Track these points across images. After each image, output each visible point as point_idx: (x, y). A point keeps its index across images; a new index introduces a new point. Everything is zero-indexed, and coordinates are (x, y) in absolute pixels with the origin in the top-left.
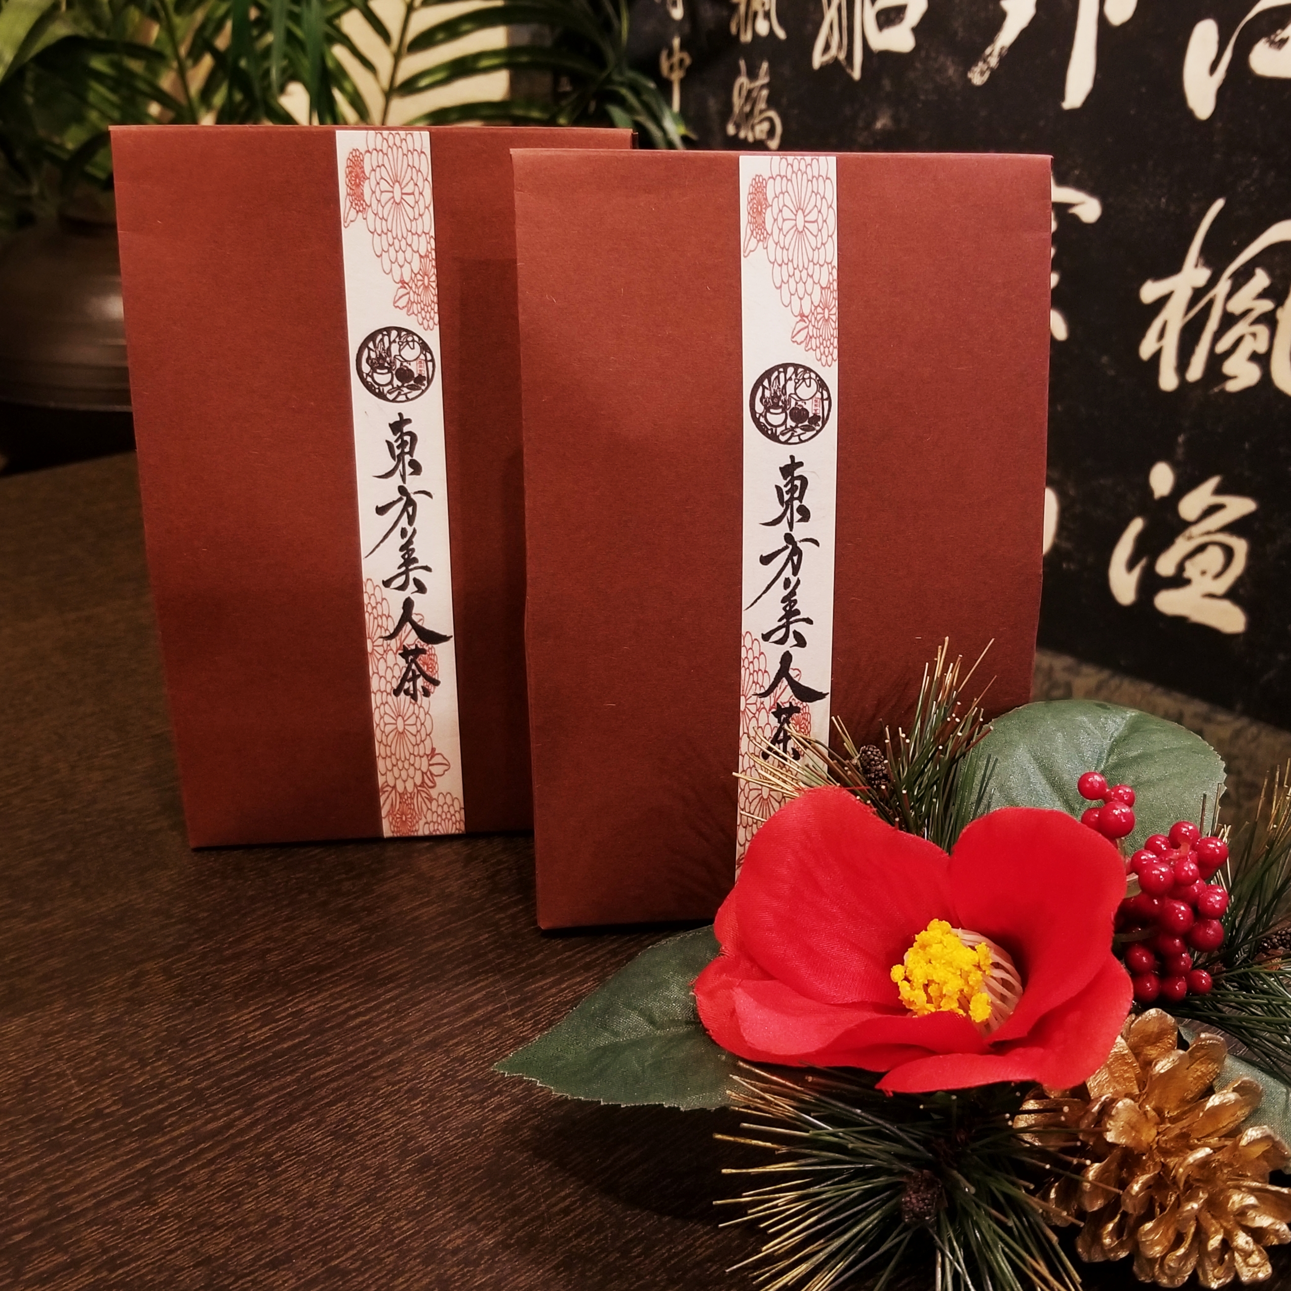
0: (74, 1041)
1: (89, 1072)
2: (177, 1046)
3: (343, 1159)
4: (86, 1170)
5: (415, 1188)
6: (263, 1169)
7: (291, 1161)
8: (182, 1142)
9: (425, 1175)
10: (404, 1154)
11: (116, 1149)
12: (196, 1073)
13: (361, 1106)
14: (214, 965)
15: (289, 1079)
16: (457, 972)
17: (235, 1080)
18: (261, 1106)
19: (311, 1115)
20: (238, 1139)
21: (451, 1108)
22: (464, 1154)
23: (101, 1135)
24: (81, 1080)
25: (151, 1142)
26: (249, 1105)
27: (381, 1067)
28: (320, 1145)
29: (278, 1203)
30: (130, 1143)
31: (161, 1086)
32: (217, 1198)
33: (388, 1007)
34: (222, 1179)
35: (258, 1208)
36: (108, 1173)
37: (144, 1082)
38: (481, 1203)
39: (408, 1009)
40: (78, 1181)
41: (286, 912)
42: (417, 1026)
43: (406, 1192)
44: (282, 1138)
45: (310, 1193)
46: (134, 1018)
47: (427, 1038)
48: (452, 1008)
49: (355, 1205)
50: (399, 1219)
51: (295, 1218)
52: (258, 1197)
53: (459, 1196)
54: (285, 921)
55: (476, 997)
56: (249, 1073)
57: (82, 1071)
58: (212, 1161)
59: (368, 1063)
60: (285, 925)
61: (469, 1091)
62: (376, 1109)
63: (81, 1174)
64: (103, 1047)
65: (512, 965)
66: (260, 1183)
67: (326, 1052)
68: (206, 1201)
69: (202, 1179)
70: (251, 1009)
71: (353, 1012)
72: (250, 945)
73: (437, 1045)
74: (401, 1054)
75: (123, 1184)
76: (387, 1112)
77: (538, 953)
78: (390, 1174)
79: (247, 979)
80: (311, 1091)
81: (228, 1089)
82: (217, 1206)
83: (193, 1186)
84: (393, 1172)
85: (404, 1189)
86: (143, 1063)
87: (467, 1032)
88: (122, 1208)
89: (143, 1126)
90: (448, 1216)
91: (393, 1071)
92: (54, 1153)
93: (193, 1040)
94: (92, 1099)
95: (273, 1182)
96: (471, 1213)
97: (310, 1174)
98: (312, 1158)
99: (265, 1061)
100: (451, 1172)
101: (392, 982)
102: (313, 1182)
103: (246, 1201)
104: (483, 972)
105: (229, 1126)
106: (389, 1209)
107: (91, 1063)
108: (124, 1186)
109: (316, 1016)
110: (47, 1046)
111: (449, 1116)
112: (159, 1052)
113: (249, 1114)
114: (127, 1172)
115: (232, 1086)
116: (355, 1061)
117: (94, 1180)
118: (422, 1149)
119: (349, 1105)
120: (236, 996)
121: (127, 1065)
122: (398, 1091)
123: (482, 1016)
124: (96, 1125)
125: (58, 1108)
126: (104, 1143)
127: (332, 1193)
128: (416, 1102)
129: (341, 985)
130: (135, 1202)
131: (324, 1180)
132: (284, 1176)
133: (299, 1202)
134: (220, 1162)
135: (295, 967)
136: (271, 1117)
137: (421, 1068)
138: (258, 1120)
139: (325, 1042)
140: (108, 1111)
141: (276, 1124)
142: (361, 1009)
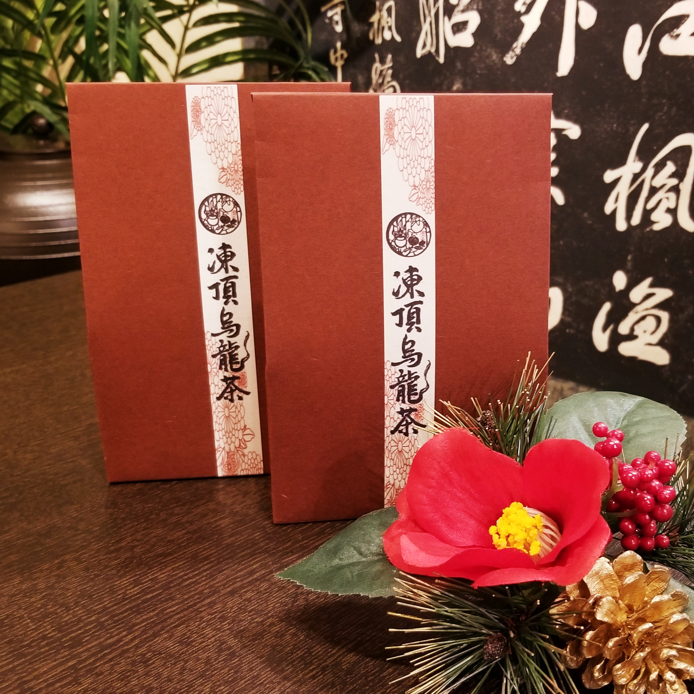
0: (27, 599)
1: (37, 615)
2: (86, 599)
3: (186, 655)
4: (39, 668)
5: (227, 669)
6: (141, 663)
7: (156, 658)
8: (93, 650)
9: (233, 662)
10: (220, 651)
11: (56, 656)
12: (99, 613)
13: (194, 627)
14: (104, 555)
15: (152, 614)
16: (243, 553)
17: (121, 616)
18: (136, 630)
19: (166, 632)
20: (126, 647)
21: (245, 625)
22: (254, 650)
23: (47, 648)
24: (33, 619)
25: (76, 651)
26: (130, 630)
27: (204, 606)
28: (172, 649)
29: (151, 680)
30: (65, 652)
31: (79, 621)
32: (116, 679)
33: (205, 574)
34: (118, 668)
35: (139, 683)
36: (52, 668)
37: (70, 619)
38: (265, 675)
39: (217, 574)
40: (35, 674)
41: (144, 525)
42: (223, 583)
43: (223, 671)
44: (150, 646)
45: (169, 674)
46: (61, 585)
47: (229, 589)
48: (242, 573)
49: (194, 679)
50: (220, 686)
51: (161, 688)
52: (139, 677)
53: (253, 672)
54: (143, 530)
55: (255, 566)
56: (129, 612)
57: (33, 615)
58: (111, 660)
59: (195, 604)
60: (143, 532)
61: (255, 616)
62: (203, 628)
63: (36, 670)
64: (44, 601)
65: (274, 549)
66: (140, 670)
67: (172, 599)
68: (110, 681)
69: (106, 669)
70: (128, 577)
71: (185, 577)
72: (123, 544)
73: (235, 593)
74: (214, 598)
75: (61, 674)
76: (209, 630)
77: (289, 541)
78: (213, 662)
79: (124, 562)
80: (165, 620)
81: (118, 621)
82: (116, 683)
83: (102, 673)
84: (215, 661)
85: (221, 670)
86: (68, 609)
87: (251, 585)
88: (62, 687)
89: (71, 642)
90: (247, 683)
91: (211, 607)
92: (21, 659)
93: (96, 596)
94: (40, 629)
95: (147, 669)
96: (260, 680)
97: (167, 664)
98: (168, 656)
99: (138, 605)
100: (248, 659)
101: (207, 560)
102: (170, 668)
103: (132, 680)
104: (258, 553)
105: (119, 641)
106: (213, 681)
107: (38, 610)
108: (62, 675)
109: (164, 581)
110: (11, 602)
111: (244, 630)
112: (77, 603)
113: (131, 634)
114: (63, 668)
115: (120, 619)
116: (188, 603)
117: (45, 672)
118: (230, 648)
119: (187, 627)
120: (118, 571)
121: (59, 611)
122: (215, 618)
123: (259, 576)
124: (43, 643)
125: (21, 635)
126: (49, 653)
127: (181, 673)
128: (225, 623)
129: (178, 562)
130: (69, 683)
131: (176, 667)
132: (153, 666)
133: (163, 679)
134: (116, 660)
135: (151, 554)
136: (143, 635)
137: (226, 605)
138: (136, 636)
139: (171, 594)
140: (49, 635)
141: (146, 638)
142: (190, 575)
